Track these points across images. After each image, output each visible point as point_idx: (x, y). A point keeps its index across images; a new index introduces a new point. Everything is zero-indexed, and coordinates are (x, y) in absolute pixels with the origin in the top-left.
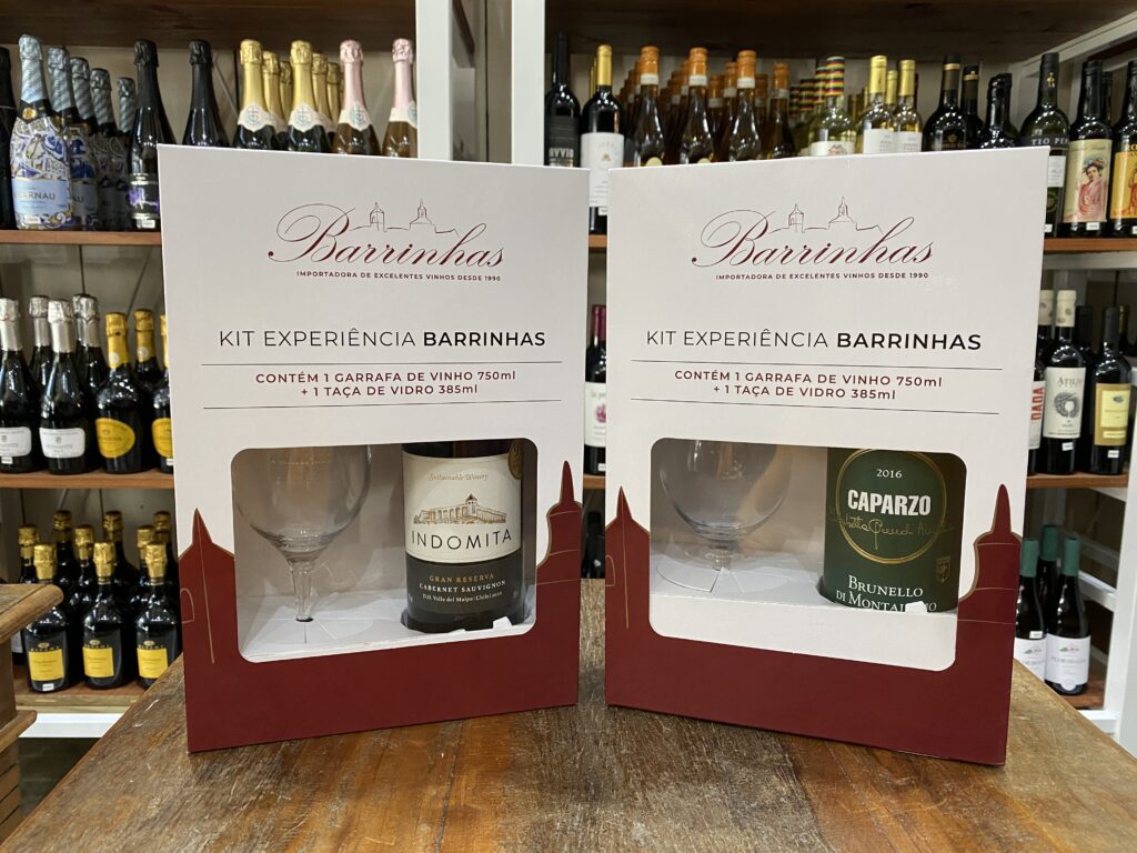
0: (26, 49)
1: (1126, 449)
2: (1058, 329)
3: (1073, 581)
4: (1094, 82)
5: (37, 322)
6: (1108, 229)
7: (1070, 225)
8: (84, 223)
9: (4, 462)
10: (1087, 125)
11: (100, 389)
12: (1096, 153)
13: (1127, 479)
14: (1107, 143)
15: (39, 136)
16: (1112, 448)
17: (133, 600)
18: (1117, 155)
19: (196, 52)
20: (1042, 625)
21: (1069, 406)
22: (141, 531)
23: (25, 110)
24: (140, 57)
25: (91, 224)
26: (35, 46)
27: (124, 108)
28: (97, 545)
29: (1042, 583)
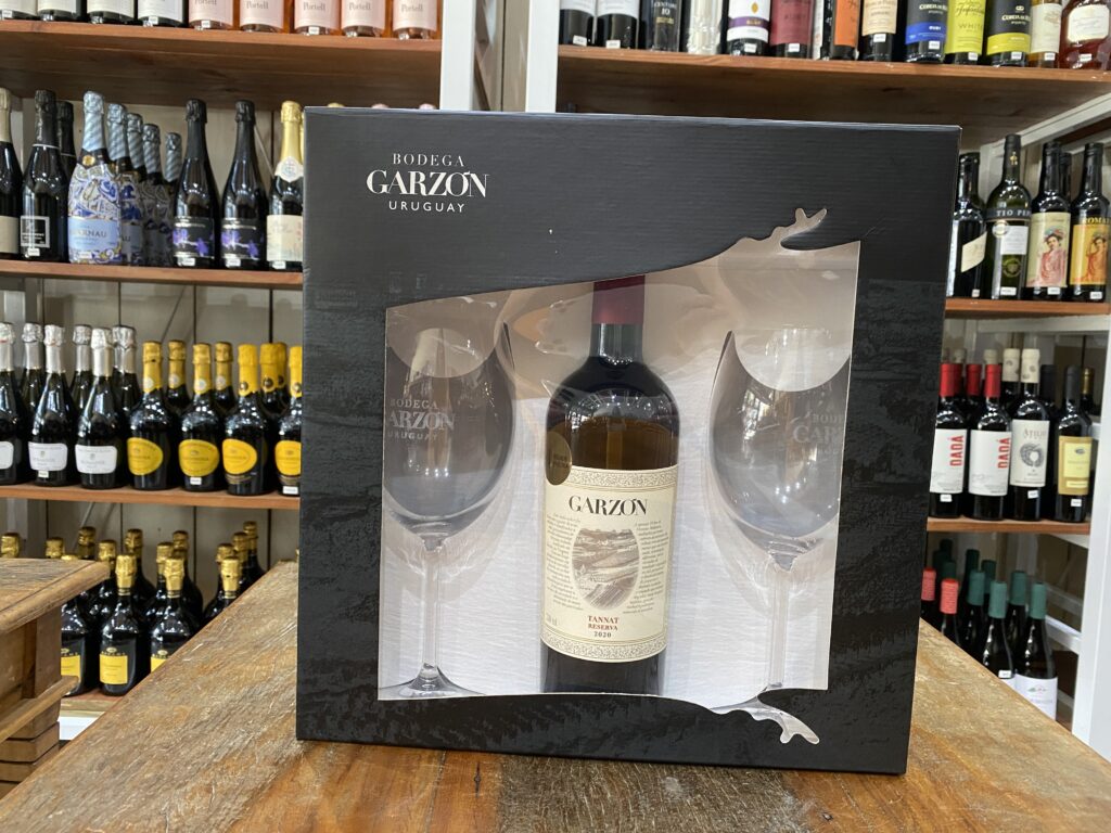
0: (91, 104)
1: (1088, 499)
2: (1023, 384)
3: (1040, 623)
4: (1054, 161)
5: (79, 349)
6: (1068, 294)
7: (1032, 289)
8: (129, 259)
9: (40, 476)
10: (1048, 199)
11: (132, 412)
12: (1056, 225)
13: (1089, 527)
14: (1066, 216)
15: (95, 180)
16: (1075, 497)
17: (148, 613)
18: (1076, 227)
19: (242, 111)
20: (1011, 665)
21: (1034, 456)
22: (161, 547)
23: (85, 158)
24: (191, 114)
25: (136, 261)
26: (99, 101)
27: (170, 160)
28: (120, 558)
29: (1011, 625)
